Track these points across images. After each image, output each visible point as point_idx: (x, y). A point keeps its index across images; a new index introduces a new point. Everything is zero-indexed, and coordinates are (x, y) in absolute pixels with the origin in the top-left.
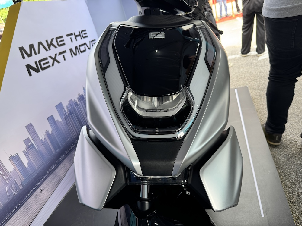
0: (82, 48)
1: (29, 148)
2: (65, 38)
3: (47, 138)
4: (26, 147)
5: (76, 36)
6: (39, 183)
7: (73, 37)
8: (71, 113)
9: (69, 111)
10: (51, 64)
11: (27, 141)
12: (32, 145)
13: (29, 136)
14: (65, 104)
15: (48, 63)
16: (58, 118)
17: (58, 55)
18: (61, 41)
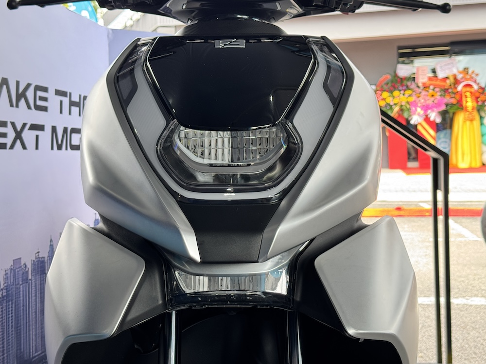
2: (50, 95)
5: (72, 104)
7: (66, 101)
9: (7, 288)
15: (5, 135)
17: (28, 127)
18: (42, 99)
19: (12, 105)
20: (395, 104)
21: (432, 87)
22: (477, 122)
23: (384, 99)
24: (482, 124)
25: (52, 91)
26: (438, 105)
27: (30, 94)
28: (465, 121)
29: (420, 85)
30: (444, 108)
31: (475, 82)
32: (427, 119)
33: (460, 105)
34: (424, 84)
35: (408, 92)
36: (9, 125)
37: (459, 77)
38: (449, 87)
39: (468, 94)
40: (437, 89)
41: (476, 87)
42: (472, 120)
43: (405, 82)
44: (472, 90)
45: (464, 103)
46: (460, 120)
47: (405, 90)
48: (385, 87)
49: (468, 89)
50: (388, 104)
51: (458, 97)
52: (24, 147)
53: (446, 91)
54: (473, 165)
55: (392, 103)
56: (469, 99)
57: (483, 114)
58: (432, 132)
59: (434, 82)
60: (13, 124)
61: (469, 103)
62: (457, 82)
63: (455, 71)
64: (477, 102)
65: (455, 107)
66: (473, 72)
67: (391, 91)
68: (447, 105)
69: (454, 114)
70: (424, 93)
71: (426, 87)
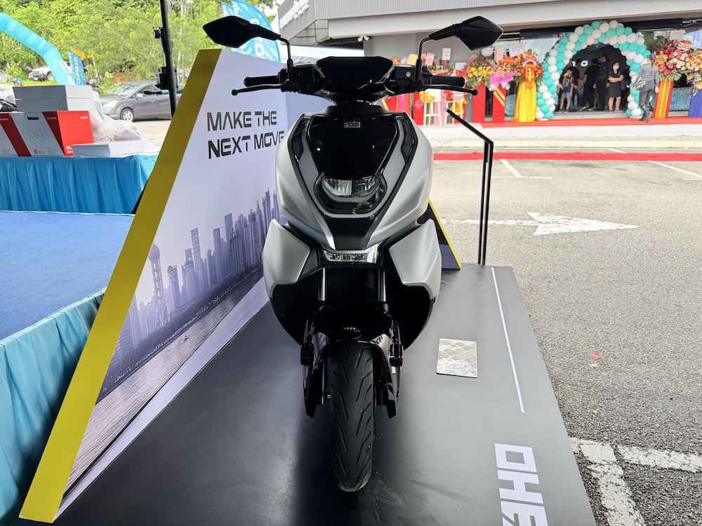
0: (268, 140)
1: (188, 264)
2: (253, 116)
3: (207, 261)
4: (186, 261)
5: (265, 118)
6: (186, 325)
7: (261, 117)
8: (237, 235)
9: (237, 231)
10: (231, 149)
11: (188, 252)
12: (192, 262)
13: (192, 247)
14: (235, 219)
15: (229, 146)
16: (223, 236)
17: (241, 139)
18: (248, 119)
19: (232, 128)
20: (479, 76)
21: (505, 64)
22: (534, 90)
23: (472, 73)
24: (537, 91)
25: (253, 113)
26: (508, 77)
27: (241, 119)
28: (526, 88)
29: (497, 62)
30: (512, 79)
31: (535, 60)
32: (500, 87)
33: (523, 78)
34: (500, 61)
35: (489, 68)
36: (231, 140)
37: (525, 56)
38: (516, 64)
39: (530, 69)
40: (508, 66)
41: (535, 64)
42: (531, 88)
43: (487, 60)
44: (533, 66)
45: (527, 75)
46: (523, 88)
47: (486, 66)
48: (473, 64)
49: (530, 65)
50: (474, 76)
51: (522, 71)
52: (240, 151)
53: (514, 66)
54: (529, 120)
55: (477, 76)
56: (530, 73)
57: (538, 84)
58: (503, 97)
59: (507, 60)
60: (233, 139)
61: (530, 76)
62: (523, 60)
63: (522, 52)
64: (535, 75)
65: (520, 78)
66: (534, 53)
67: (477, 67)
68: (514, 77)
69: (519, 83)
70: (499, 68)
71: (501, 64)
